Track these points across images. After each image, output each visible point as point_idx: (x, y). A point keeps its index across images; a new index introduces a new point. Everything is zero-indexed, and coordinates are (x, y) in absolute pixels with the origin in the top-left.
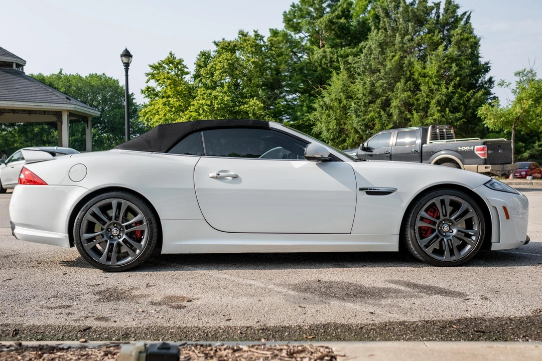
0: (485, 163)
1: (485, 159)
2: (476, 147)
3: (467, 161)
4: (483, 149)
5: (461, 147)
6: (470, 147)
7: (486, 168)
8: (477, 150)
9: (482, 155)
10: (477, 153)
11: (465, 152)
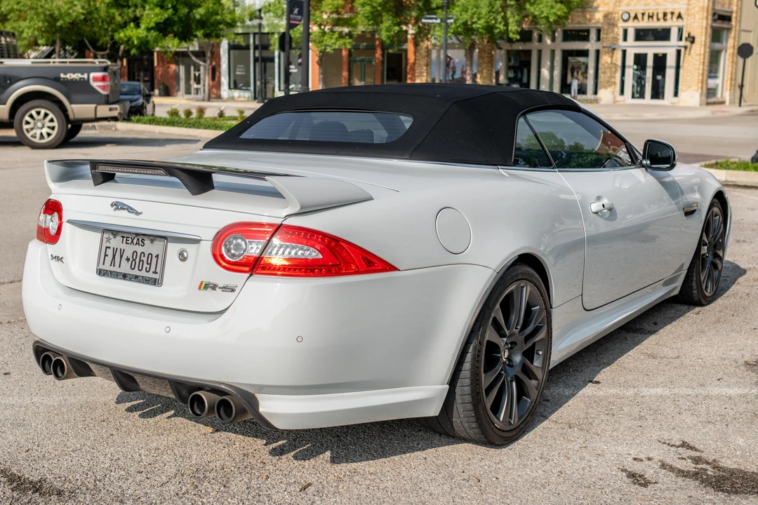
0: (107, 103)
1: (108, 96)
2: (92, 75)
3: (75, 97)
4: (103, 79)
5: (65, 74)
6: (83, 74)
7: (111, 110)
8: (95, 79)
9: (103, 88)
10: (95, 85)
11: (73, 82)
